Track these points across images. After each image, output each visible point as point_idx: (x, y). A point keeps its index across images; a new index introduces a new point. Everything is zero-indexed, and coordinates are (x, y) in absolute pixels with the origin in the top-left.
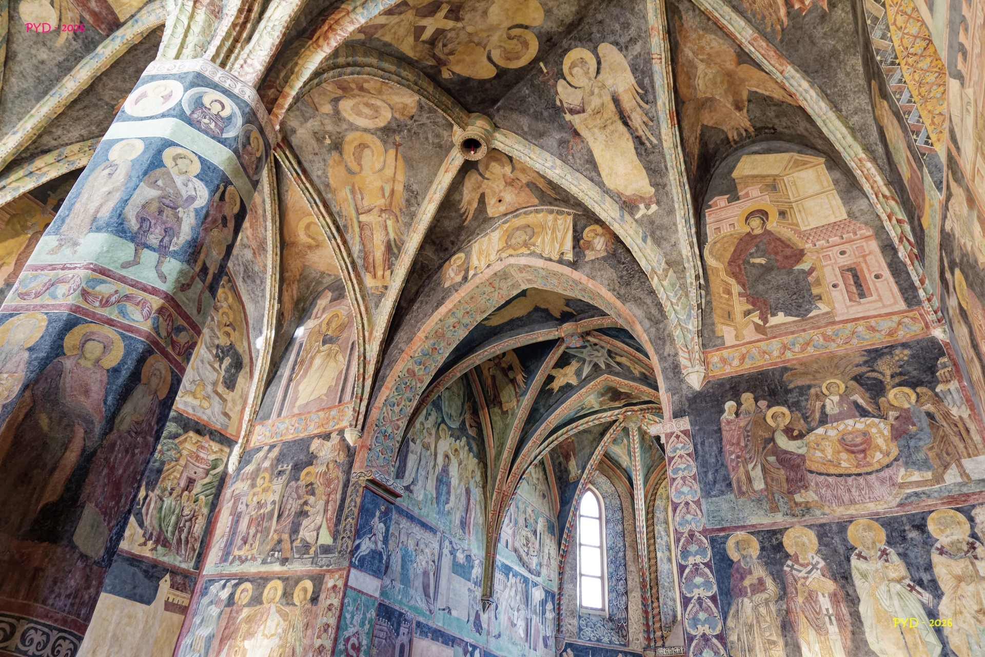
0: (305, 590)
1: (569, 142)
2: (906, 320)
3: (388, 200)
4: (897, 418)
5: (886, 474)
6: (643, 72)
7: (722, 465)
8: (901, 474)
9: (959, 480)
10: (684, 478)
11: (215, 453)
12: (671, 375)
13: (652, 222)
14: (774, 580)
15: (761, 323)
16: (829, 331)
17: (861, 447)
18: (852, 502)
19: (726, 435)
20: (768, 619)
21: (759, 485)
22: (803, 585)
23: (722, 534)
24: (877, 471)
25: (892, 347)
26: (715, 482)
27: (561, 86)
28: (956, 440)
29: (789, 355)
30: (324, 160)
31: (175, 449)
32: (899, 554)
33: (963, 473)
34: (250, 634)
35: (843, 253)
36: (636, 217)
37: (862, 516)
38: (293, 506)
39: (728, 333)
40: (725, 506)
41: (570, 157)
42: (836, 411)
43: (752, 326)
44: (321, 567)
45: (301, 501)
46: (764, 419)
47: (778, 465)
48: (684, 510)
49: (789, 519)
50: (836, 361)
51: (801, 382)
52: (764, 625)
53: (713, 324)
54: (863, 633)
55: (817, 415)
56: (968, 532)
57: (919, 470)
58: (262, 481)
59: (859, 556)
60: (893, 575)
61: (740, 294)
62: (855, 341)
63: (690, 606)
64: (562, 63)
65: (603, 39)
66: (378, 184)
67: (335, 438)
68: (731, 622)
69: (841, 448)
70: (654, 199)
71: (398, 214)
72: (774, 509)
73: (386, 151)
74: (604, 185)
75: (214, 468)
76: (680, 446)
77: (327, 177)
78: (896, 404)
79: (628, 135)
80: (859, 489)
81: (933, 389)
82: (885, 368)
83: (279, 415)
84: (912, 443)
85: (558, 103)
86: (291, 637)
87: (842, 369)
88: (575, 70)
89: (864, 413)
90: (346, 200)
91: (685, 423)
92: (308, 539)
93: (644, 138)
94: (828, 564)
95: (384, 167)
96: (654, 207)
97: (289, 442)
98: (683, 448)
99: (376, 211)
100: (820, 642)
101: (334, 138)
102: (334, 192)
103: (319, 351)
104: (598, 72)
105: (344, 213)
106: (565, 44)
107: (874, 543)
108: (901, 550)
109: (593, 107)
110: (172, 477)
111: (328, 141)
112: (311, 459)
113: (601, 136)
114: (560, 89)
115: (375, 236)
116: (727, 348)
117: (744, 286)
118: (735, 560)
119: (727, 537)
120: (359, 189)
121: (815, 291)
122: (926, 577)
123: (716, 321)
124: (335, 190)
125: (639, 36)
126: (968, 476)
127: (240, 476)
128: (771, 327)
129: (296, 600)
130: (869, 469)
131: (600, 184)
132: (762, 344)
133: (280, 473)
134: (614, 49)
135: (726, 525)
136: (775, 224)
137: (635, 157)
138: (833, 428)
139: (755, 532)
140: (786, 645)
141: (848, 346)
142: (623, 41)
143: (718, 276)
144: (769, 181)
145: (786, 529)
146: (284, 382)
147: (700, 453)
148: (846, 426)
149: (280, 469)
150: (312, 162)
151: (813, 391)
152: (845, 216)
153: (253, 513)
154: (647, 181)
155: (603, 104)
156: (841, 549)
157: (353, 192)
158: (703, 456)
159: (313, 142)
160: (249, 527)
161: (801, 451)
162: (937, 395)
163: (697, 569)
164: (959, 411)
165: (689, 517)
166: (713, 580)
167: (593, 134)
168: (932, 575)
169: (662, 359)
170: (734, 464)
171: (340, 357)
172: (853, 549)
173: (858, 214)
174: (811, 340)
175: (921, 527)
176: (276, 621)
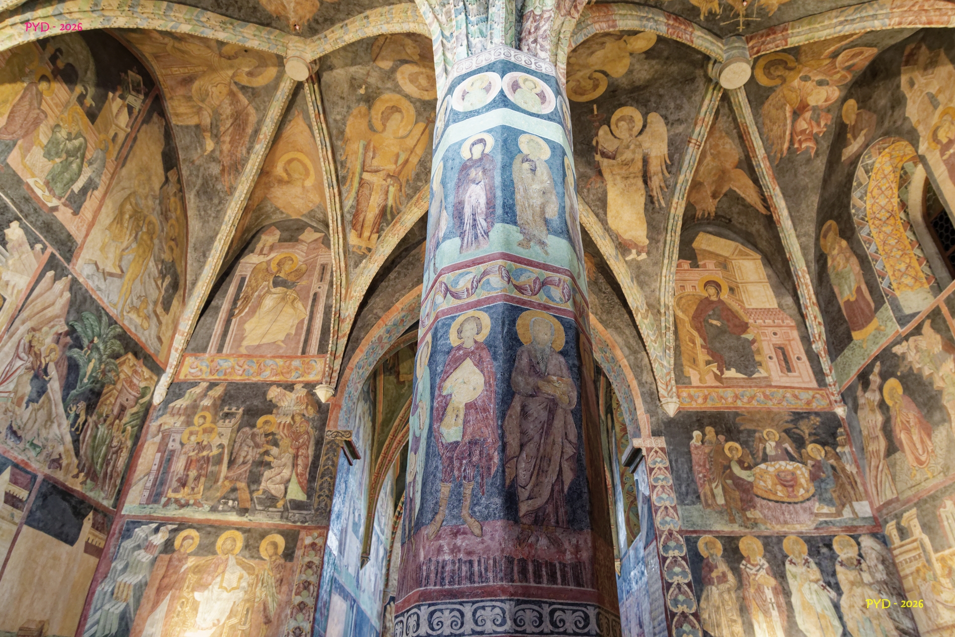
0: (275, 545)
1: (590, 178)
2: (817, 396)
3: (399, 168)
4: (813, 466)
5: (807, 504)
6: (677, 148)
7: (693, 480)
8: (816, 506)
9: (851, 516)
10: (663, 487)
11: (146, 380)
12: (649, 400)
13: (639, 267)
14: (734, 574)
15: (719, 373)
16: (768, 391)
17: (791, 483)
18: (786, 523)
19: (695, 458)
20: (730, 603)
21: (721, 501)
22: (754, 579)
23: (694, 535)
24: (802, 502)
25: (809, 413)
26: (687, 494)
27: (603, 131)
28: (849, 488)
29: (739, 404)
30: (349, 107)
31: (115, 371)
32: (816, 563)
33: (854, 512)
34: (202, 586)
35: (775, 334)
36: (627, 259)
37: (792, 533)
38: (249, 454)
39: (694, 376)
40: (696, 514)
41: (585, 190)
42: (773, 453)
43: (712, 373)
44: (294, 522)
45: (262, 450)
46: (723, 449)
47: (734, 487)
48: (664, 513)
49: (743, 530)
50: (772, 415)
51: (750, 426)
52: (727, 608)
53: (682, 365)
54: (794, 617)
55: (761, 454)
56: (857, 553)
57: (828, 505)
58: (201, 421)
59: (791, 562)
60: (812, 577)
61: (702, 346)
62: (785, 403)
63: (671, 590)
64: (613, 113)
65: (656, 110)
66: (395, 150)
67: (300, 392)
68: (703, 604)
69: (777, 481)
70: (646, 249)
71: (404, 184)
72: (732, 521)
73: (416, 122)
74: (607, 224)
75: (143, 396)
76: (659, 460)
77: (345, 124)
78: (812, 455)
79: (643, 192)
80: (789, 512)
81: (835, 449)
82: (805, 429)
83: (220, 349)
84: (823, 485)
85: (594, 143)
86: (261, 593)
87: (776, 423)
88: (622, 123)
89: (792, 459)
90: (356, 153)
91: (661, 442)
92: (273, 492)
93: (656, 198)
94: (771, 566)
95: (407, 136)
96: (644, 256)
97: (237, 384)
98: (661, 462)
99: (382, 174)
100: (766, 622)
101: (370, 90)
102: (346, 141)
103: (269, 292)
104: (641, 133)
105: (348, 165)
106: (623, 99)
107: (800, 554)
108: (817, 561)
109: (623, 158)
110: (108, 402)
111: (362, 91)
112: (270, 408)
113: (621, 184)
114: (601, 132)
115: (372, 197)
116: (693, 387)
117: (704, 340)
118: (705, 557)
119: (698, 538)
120: (374, 147)
121: (757, 358)
122: (832, 581)
123: (684, 363)
124: (348, 140)
125: (686, 120)
126: (856, 514)
127: (169, 410)
128: (726, 378)
129: (263, 554)
130: (796, 500)
131: (604, 222)
132: (720, 390)
133: (227, 415)
134: (662, 122)
135: (698, 528)
136: (726, 296)
137: (642, 211)
138: (771, 466)
139: (720, 537)
140: (743, 623)
141: (780, 406)
142: (672, 118)
143: (684, 326)
144: (721, 259)
145: (742, 537)
146: (222, 315)
147: (675, 468)
148: (781, 466)
149: (226, 409)
150: (335, 104)
151: (757, 435)
152: (776, 306)
153: (192, 454)
154: (645, 233)
155: (633, 160)
156: (780, 556)
157: (366, 148)
158: (677, 471)
159: (346, 87)
160: (187, 468)
161: (751, 479)
162: (837, 453)
163: (676, 561)
164: (850, 468)
165: (668, 519)
166: (688, 570)
167: (614, 180)
168: (836, 579)
169: (641, 384)
170: (701, 481)
171: (299, 305)
172: (786, 556)
173: (785, 307)
174: (755, 395)
175: (829, 546)
176: (238, 574)
